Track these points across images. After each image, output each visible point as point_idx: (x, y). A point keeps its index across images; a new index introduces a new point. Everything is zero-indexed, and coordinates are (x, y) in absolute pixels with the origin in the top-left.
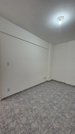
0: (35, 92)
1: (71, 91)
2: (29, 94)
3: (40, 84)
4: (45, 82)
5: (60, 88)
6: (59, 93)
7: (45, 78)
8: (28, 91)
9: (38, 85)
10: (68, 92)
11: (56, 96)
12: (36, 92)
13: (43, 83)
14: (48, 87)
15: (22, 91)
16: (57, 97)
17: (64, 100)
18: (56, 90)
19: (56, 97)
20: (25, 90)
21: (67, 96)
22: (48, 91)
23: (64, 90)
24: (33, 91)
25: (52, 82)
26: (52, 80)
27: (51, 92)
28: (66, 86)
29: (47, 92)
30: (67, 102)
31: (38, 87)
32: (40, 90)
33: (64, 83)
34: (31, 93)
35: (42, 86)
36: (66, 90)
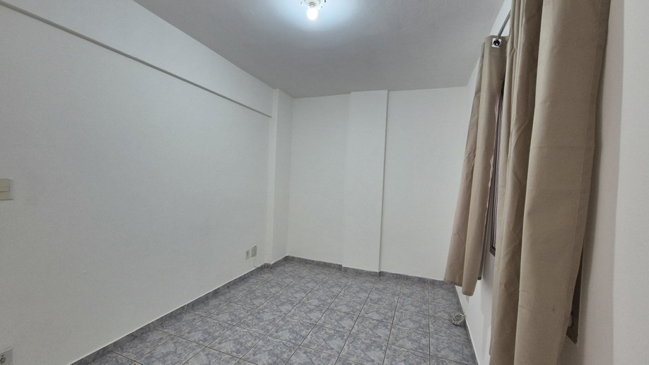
0: (198, 336)
1: (363, 295)
2: (161, 350)
3: (229, 286)
4: (251, 273)
5: (321, 292)
6: (315, 315)
7: (255, 251)
8: (154, 336)
9: (216, 293)
10: (351, 304)
11: (304, 333)
12: (205, 332)
13: (243, 279)
14: (266, 297)
15: (115, 344)
16: (309, 337)
17: (336, 343)
18: (304, 304)
19: (305, 338)
20: (133, 337)
21: (347, 323)
22: (267, 316)
23: (336, 297)
24: (186, 329)
25: (289, 268)
26: (287, 260)
27: (283, 320)
28: (344, 281)
29: (261, 320)
30: (346, 347)
31: (213, 302)
32: (225, 317)
33: (339, 268)
34: (171, 347)
35: (240, 293)
36: (344, 295)
